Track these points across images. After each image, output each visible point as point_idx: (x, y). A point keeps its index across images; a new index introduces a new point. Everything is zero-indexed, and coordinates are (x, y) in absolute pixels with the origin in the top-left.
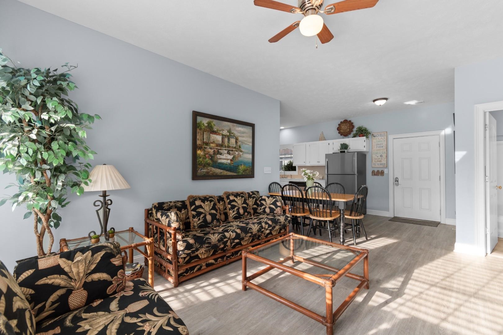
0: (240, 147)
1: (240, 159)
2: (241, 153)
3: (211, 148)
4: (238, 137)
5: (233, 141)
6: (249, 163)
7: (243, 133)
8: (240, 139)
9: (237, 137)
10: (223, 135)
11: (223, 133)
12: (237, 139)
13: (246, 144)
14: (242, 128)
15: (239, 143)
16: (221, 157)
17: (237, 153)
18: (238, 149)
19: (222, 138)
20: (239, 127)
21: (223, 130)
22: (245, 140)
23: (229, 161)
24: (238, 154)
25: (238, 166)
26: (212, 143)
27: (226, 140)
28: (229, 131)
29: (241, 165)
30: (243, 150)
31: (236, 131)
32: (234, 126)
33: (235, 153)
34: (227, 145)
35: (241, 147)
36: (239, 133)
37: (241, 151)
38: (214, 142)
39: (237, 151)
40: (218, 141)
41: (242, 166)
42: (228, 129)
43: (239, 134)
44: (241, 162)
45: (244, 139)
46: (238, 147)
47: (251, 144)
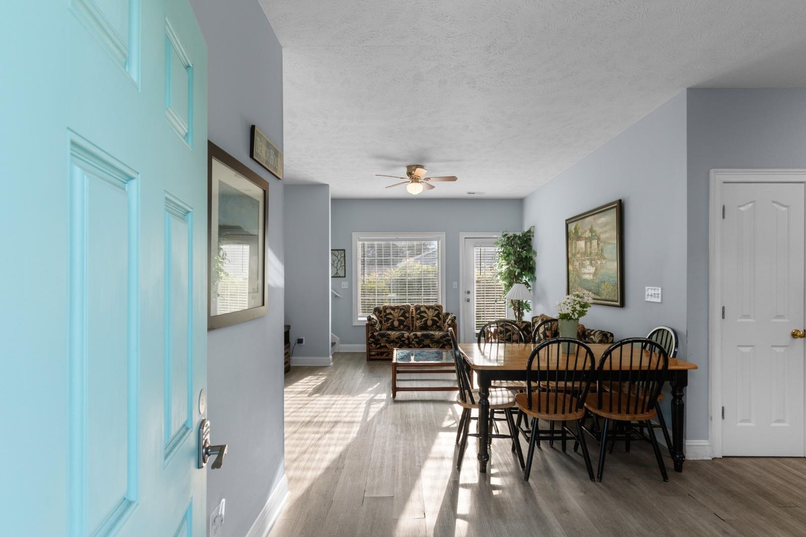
1: (603, 271)
2: (604, 262)
3: (577, 260)
4: (600, 236)
5: (595, 242)
7: (606, 225)
10: (586, 239)
11: (586, 236)
12: (599, 239)
13: (610, 243)
14: (604, 216)
16: (586, 271)
17: (599, 262)
18: (600, 255)
19: (585, 243)
20: (600, 218)
21: (586, 231)
22: (607, 238)
23: (591, 277)
24: (600, 264)
25: (601, 284)
26: (578, 253)
27: (589, 243)
28: (591, 231)
29: (604, 282)
30: (606, 256)
31: (598, 225)
32: (595, 219)
33: (597, 263)
34: (589, 252)
35: (605, 250)
36: (600, 228)
37: (604, 259)
38: (579, 251)
39: (600, 259)
40: (582, 249)
41: (606, 284)
42: (589, 227)
43: (601, 230)
44: (604, 276)
45: (606, 235)
46: (601, 252)
47: (615, 242)
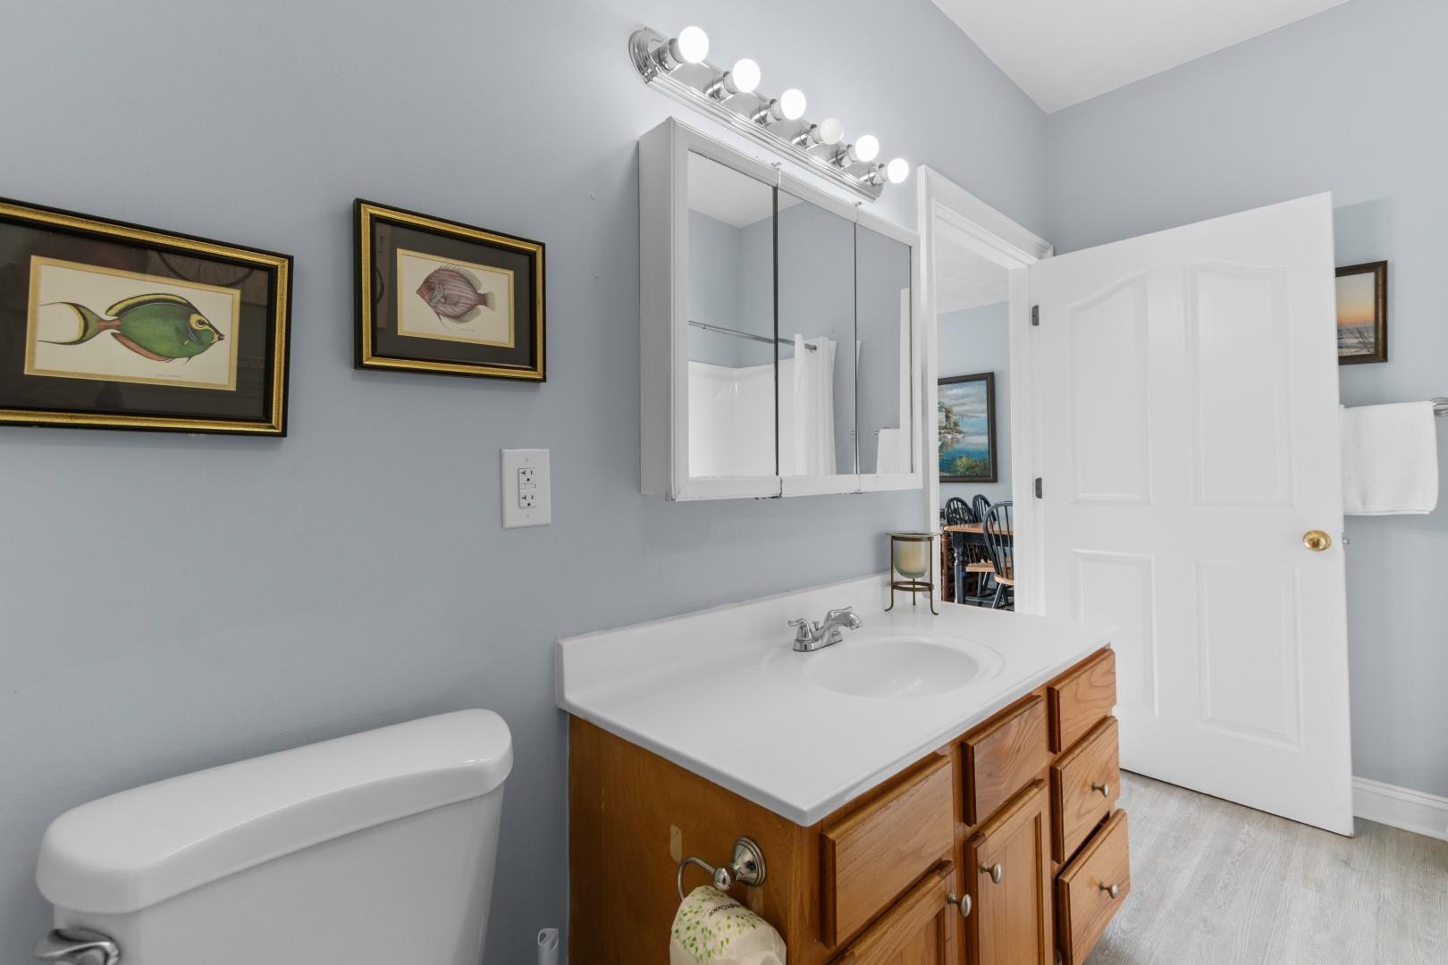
0: (956, 424)
1: (957, 447)
2: (959, 436)
4: (951, 408)
6: (980, 453)
7: (964, 397)
8: (955, 409)
9: (948, 407)
12: (949, 412)
13: (972, 417)
14: (961, 388)
15: (954, 418)
17: (949, 436)
18: (951, 428)
20: (952, 389)
22: (967, 411)
24: (952, 439)
25: (954, 460)
29: (961, 457)
30: (964, 430)
31: (947, 397)
33: (946, 437)
35: (960, 424)
36: (952, 399)
37: (960, 432)
39: (949, 433)
41: (964, 460)
43: (953, 402)
44: (961, 451)
45: (966, 408)
46: (952, 426)
47: (985, 415)
